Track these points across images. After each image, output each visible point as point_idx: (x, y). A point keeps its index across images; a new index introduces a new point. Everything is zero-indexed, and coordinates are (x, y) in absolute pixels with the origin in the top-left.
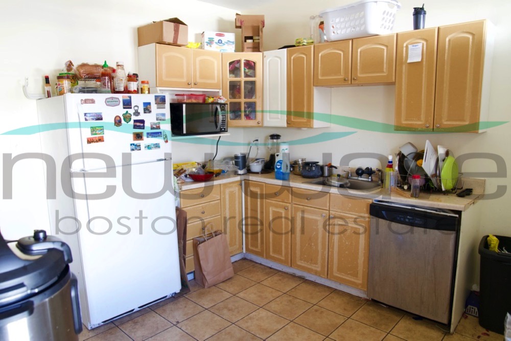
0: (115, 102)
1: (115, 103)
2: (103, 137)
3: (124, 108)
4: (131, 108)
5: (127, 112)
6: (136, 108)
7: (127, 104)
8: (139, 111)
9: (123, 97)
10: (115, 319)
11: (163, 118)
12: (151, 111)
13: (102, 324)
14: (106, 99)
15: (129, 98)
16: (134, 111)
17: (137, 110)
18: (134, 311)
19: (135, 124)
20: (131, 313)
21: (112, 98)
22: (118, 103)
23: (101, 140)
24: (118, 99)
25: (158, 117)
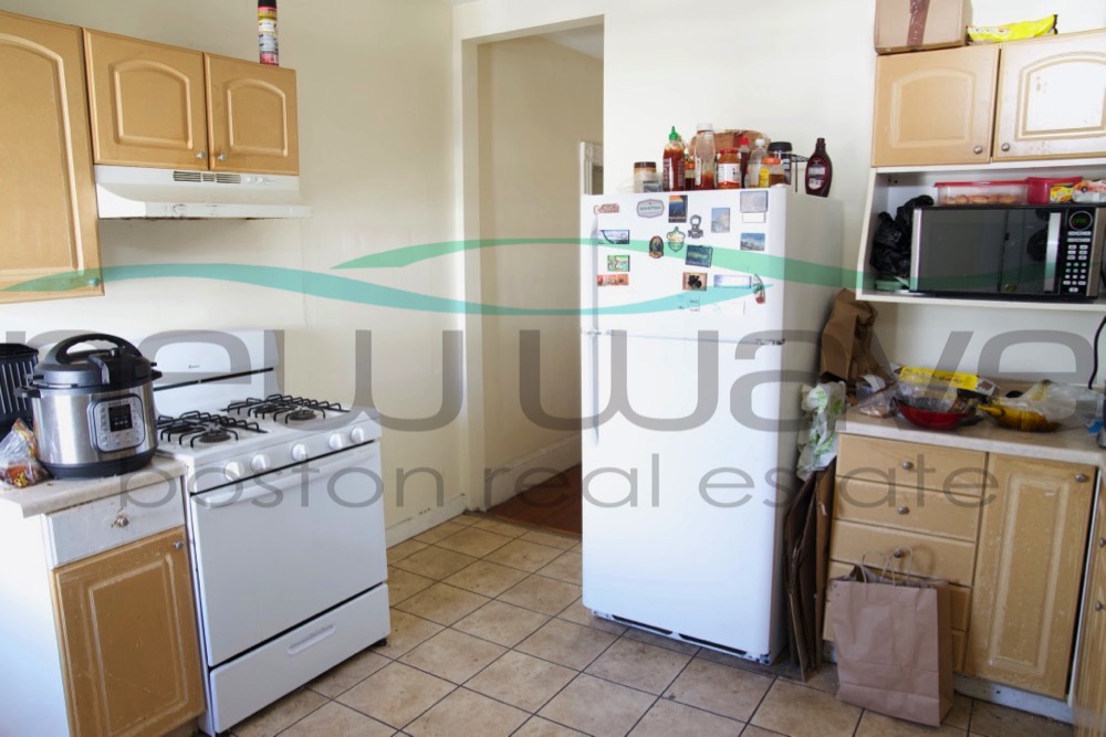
0: (656, 208)
1: (653, 210)
2: (626, 276)
3: (670, 221)
4: (684, 221)
5: (677, 228)
6: (696, 221)
7: (678, 213)
8: (701, 228)
9: (671, 197)
10: (633, 625)
11: (756, 243)
12: (728, 229)
13: (612, 619)
14: (640, 203)
15: (681, 201)
16: (690, 228)
17: (697, 226)
18: (670, 636)
19: (690, 254)
20: (663, 634)
21: (650, 201)
22: (660, 210)
23: (622, 281)
24: (661, 202)
25: (744, 241)
